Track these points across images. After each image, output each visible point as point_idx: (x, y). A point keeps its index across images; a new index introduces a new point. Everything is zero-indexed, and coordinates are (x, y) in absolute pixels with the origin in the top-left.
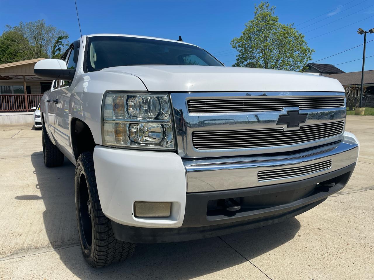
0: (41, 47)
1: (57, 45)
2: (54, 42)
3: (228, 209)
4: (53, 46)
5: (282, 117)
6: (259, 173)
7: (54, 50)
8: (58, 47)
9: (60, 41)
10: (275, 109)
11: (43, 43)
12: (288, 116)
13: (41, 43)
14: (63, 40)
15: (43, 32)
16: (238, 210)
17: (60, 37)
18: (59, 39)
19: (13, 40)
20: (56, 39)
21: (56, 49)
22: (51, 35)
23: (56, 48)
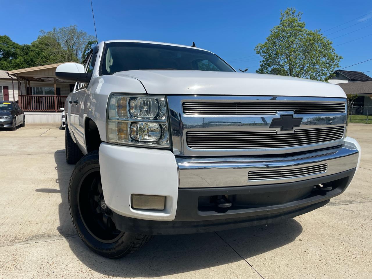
0: (72, 52)
1: (87, 50)
2: (84, 46)
3: (220, 206)
4: (83, 50)
5: (275, 120)
6: (249, 172)
7: (84, 54)
8: (88, 51)
9: (90, 45)
10: (269, 113)
11: (74, 48)
12: (282, 120)
13: (73, 47)
14: (92, 44)
15: (75, 37)
16: (229, 207)
17: (90, 42)
18: (88, 44)
19: (46, 45)
20: (87, 44)
21: (86, 54)
22: (82, 40)
23: (86, 52)
